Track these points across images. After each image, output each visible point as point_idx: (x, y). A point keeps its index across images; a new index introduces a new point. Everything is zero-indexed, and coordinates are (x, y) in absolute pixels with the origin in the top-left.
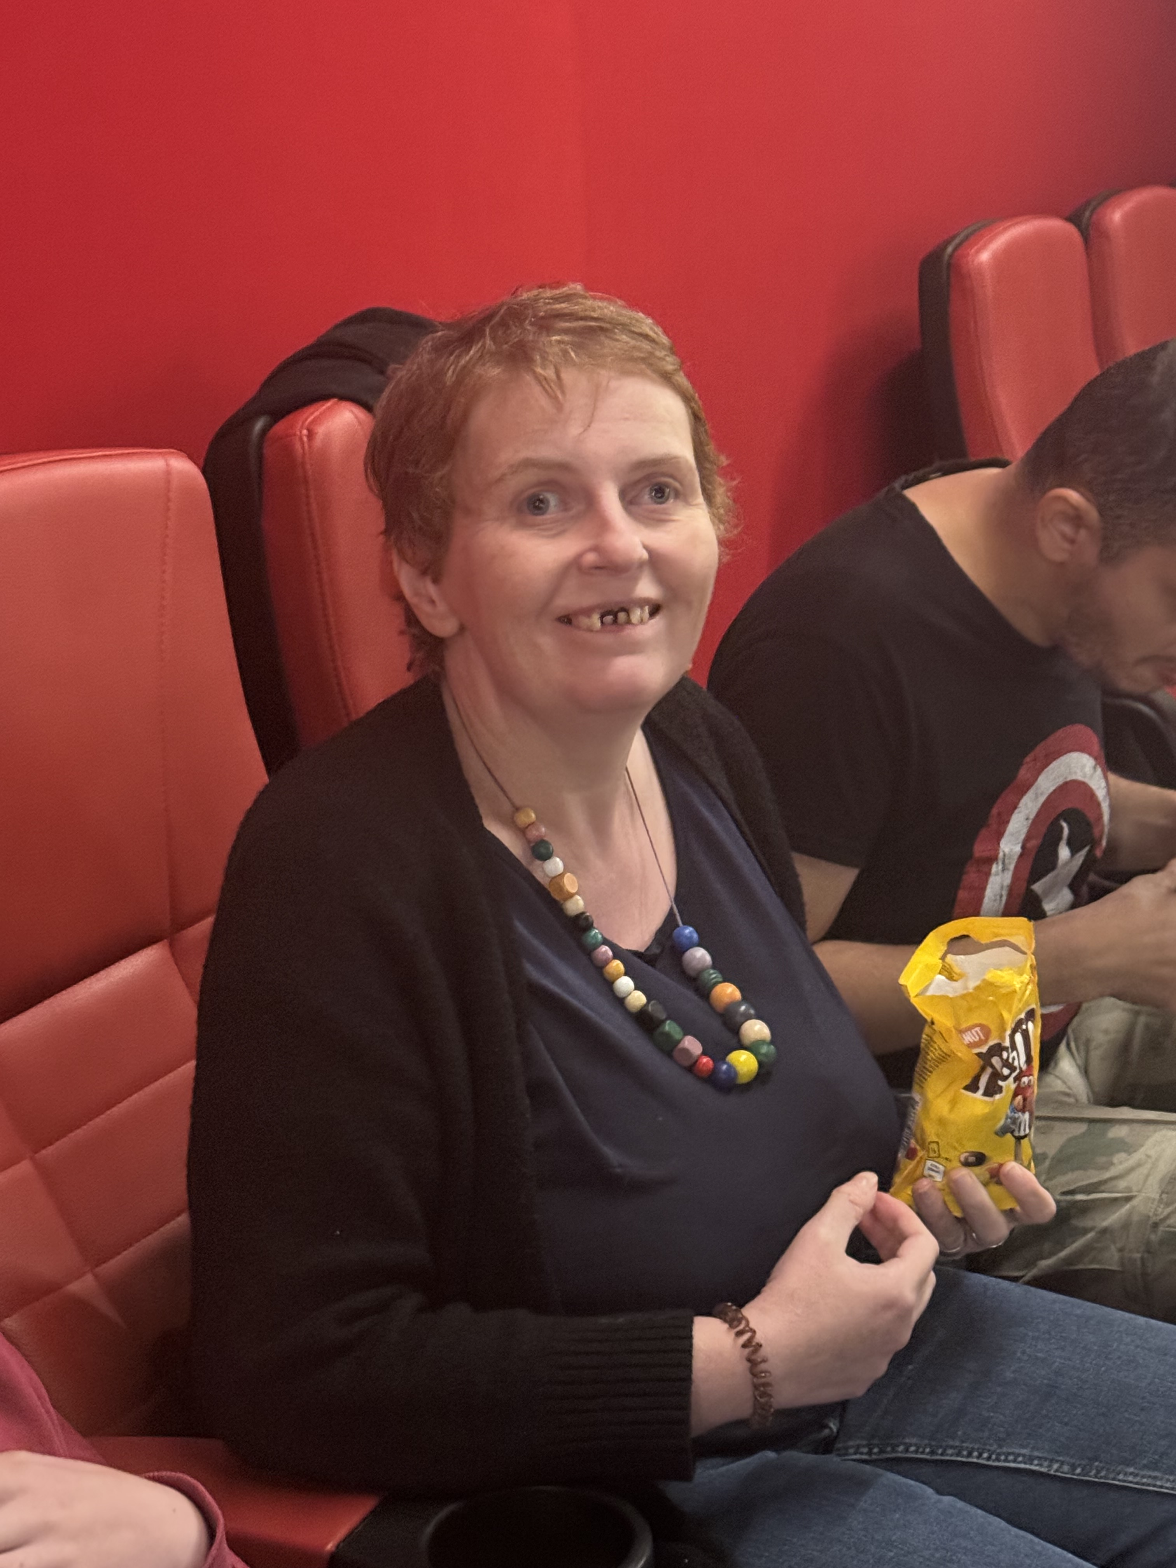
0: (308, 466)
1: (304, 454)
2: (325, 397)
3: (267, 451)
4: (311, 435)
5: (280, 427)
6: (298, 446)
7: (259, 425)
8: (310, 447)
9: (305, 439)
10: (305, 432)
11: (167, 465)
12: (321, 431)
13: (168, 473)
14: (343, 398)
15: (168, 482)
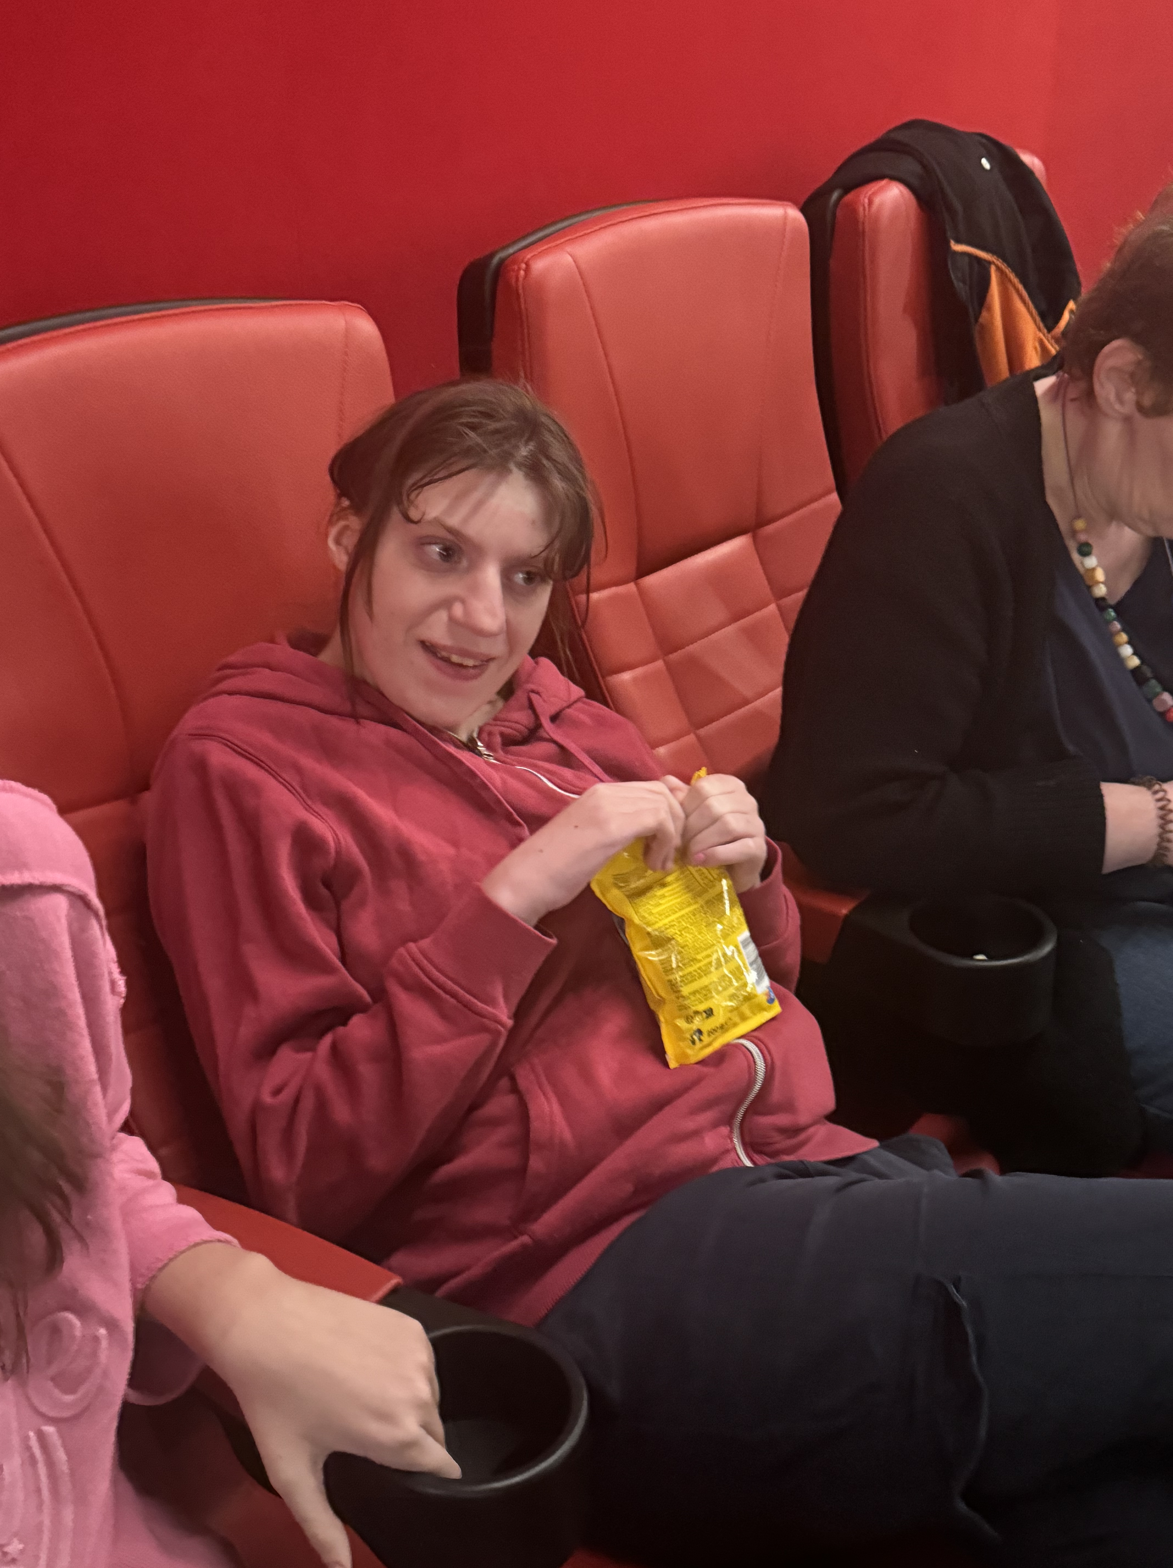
0: (866, 224)
1: (865, 216)
2: (881, 177)
3: (839, 213)
4: (871, 202)
5: (849, 197)
6: (861, 209)
7: (835, 195)
8: (869, 211)
9: (866, 205)
10: (866, 201)
11: (786, 213)
12: (877, 201)
13: (785, 217)
14: (894, 178)
15: (785, 224)
